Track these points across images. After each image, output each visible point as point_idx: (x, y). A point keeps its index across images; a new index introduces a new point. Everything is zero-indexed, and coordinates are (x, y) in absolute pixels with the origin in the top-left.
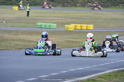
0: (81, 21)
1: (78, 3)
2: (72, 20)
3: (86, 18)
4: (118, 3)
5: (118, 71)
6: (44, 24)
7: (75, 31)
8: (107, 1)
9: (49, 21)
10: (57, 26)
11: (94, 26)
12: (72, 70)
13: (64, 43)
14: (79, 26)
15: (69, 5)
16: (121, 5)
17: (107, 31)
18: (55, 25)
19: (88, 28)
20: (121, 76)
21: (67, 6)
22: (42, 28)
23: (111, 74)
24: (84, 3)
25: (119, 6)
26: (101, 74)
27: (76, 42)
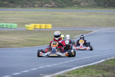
0: (40, 21)
1: (36, 4)
2: (31, 20)
3: (44, 18)
4: (73, 4)
5: (84, 67)
6: (6, 24)
7: (35, 31)
8: (62, 2)
9: (10, 21)
10: (18, 26)
11: (52, 26)
12: (41, 67)
13: (25, 42)
14: (38, 26)
15: (28, 6)
16: (76, 5)
17: (65, 30)
18: (16, 25)
19: (47, 28)
20: (88, 72)
21: (26, 7)
22: (4, 28)
23: (78, 71)
24: (41, 4)
25: (74, 6)
26: (69, 71)
27: (36, 41)
